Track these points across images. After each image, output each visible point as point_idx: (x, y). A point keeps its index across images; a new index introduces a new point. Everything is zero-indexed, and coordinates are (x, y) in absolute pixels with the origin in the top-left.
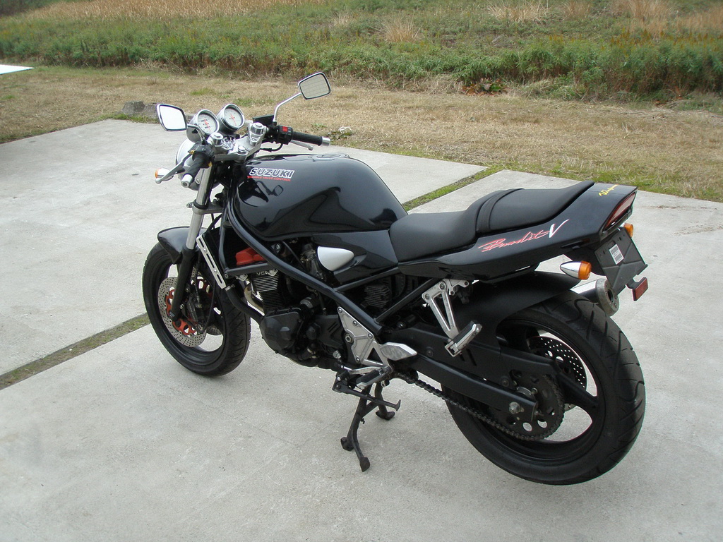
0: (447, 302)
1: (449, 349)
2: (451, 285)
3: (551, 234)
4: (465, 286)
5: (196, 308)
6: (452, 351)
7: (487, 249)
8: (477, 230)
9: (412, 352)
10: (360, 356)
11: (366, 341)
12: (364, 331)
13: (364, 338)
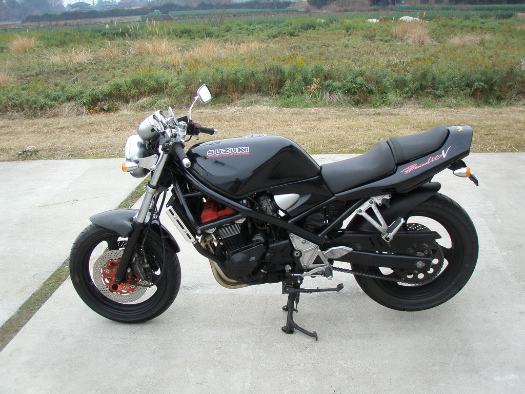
0: (376, 211)
1: (385, 238)
2: (378, 200)
3: (444, 156)
4: (389, 198)
5: (144, 269)
6: (388, 239)
7: (407, 172)
8: (397, 162)
9: (350, 249)
10: (307, 263)
11: (312, 252)
12: (311, 246)
13: (312, 250)
